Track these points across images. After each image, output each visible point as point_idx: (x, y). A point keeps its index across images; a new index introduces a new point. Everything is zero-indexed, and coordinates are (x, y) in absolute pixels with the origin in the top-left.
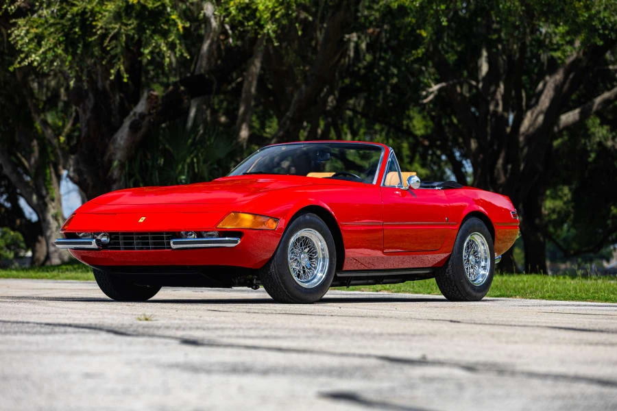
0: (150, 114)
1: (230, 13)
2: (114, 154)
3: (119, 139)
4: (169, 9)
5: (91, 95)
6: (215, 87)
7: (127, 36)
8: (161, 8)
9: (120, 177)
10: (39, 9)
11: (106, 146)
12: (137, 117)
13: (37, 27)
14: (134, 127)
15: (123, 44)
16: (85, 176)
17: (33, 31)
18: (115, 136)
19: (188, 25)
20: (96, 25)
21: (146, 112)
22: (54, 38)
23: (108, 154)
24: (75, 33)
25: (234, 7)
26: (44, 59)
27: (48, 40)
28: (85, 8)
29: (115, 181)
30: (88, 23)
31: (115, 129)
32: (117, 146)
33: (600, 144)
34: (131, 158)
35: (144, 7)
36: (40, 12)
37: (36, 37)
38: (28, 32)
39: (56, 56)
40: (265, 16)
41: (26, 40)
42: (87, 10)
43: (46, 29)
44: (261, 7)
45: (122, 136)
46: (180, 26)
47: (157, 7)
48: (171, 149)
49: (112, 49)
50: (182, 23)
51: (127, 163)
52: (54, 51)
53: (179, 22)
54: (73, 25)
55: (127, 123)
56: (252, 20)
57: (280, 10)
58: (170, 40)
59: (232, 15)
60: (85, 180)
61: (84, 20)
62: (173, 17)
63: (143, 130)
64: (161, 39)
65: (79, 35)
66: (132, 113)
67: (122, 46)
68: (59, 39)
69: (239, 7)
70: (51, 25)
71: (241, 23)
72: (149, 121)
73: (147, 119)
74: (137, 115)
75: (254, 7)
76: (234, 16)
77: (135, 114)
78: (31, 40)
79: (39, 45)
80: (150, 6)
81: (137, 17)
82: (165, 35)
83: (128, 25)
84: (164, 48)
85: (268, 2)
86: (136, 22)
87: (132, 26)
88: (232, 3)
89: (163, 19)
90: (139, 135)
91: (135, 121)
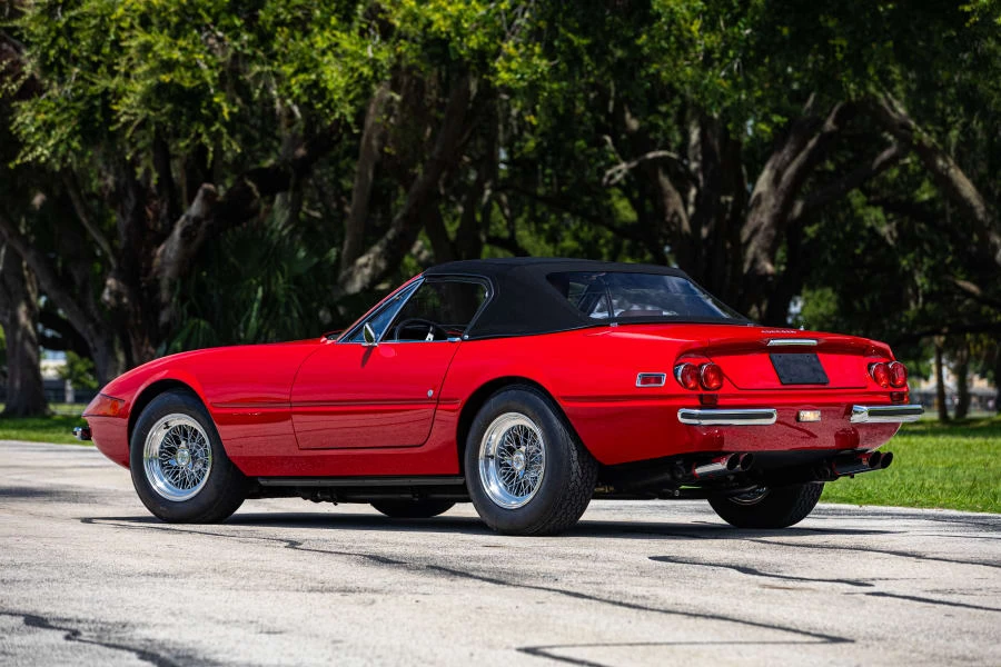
0: (207, 216)
1: (293, 93)
2: (162, 271)
3: (167, 251)
4: (212, 91)
5: (131, 195)
7: (157, 124)
8: (201, 88)
9: (171, 301)
10: (48, 90)
12: (191, 223)
13: (46, 113)
14: (187, 235)
15: (153, 135)
17: (41, 117)
18: (163, 247)
19: (235, 110)
20: (117, 111)
21: (202, 216)
22: (67, 127)
23: (154, 270)
24: (95, 120)
25: (298, 85)
26: (54, 153)
27: (60, 130)
34: (184, 276)
35: (180, 87)
36: (50, 93)
37: (44, 125)
38: (34, 119)
39: (70, 150)
40: (336, 97)
41: (32, 129)
42: (110, 90)
43: (57, 115)
44: (331, 86)
46: (226, 111)
47: (198, 86)
49: (138, 141)
50: (228, 107)
52: (68, 144)
53: (224, 105)
54: (93, 110)
55: (178, 231)
56: (321, 102)
57: (355, 89)
58: (213, 129)
59: (295, 96)
61: (105, 103)
62: (216, 100)
63: (198, 240)
64: (202, 127)
65: (101, 123)
66: (184, 217)
67: (151, 137)
68: (74, 128)
69: (305, 84)
70: (65, 110)
71: (310, 105)
72: (207, 227)
73: (204, 223)
74: (190, 219)
75: (323, 85)
76: (299, 96)
77: (187, 218)
78: (38, 129)
79: (48, 135)
80: (187, 84)
81: (170, 100)
82: (208, 123)
83: (159, 110)
84: (205, 139)
85: (340, 79)
86: (169, 106)
87: (164, 111)
88: (293, 81)
89: (204, 104)
90: (192, 247)
91: (187, 226)
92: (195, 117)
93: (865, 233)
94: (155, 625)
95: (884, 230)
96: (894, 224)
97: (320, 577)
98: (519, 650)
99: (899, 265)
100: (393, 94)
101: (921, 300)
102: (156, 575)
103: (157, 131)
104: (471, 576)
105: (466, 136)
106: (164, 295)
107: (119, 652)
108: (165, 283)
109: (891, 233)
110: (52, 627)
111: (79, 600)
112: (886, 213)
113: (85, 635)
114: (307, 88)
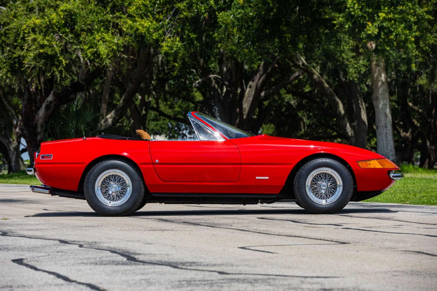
0: (54, 101)
1: (88, 56)
2: (38, 121)
3: (40, 113)
4: (59, 55)
5: (26, 93)
6: (85, 88)
7: (39, 67)
8: (55, 54)
9: (41, 132)
11: (34, 117)
12: (48, 103)
14: (47, 108)
18: (38, 112)
19: (68, 62)
20: (25, 63)
22: (6, 69)
23: (35, 120)
24: (16, 66)
28: (20, 55)
29: (39, 134)
30: (21, 61)
31: (38, 108)
32: (39, 117)
34: (46, 122)
35: (47, 54)
39: (7, 77)
40: (104, 57)
44: (102, 53)
45: (42, 112)
46: (64, 63)
47: (53, 54)
48: (65, 117)
49: (33, 74)
50: (65, 61)
51: (44, 125)
52: (6, 75)
53: (63, 60)
54: (15, 63)
55: (44, 106)
57: (111, 54)
58: (60, 69)
61: (19, 60)
62: (60, 58)
63: (52, 109)
64: (55, 69)
65: (18, 67)
66: (46, 101)
67: (37, 72)
68: (8, 69)
69: (92, 52)
70: (5, 63)
71: (93, 60)
73: (53, 103)
75: (99, 53)
76: (90, 57)
77: (47, 101)
80: (50, 53)
81: (44, 59)
82: (57, 67)
83: (40, 62)
84: (57, 73)
85: (105, 51)
86: (43, 61)
87: (41, 63)
88: (88, 51)
89: (56, 60)
90: (49, 112)
91: (47, 105)
92: (53, 65)
93: (285, 103)
94: (106, 242)
95: (292, 102)
96: (296, 100)
97: (149, 226)
98: (239, 248)
99: (298, 115)
100: (124, 56)
101: (306, 128)
102: (91, 226)
103: (39, 70)
104: (201, 225)
105: (146, 70)
106: (39, 130)
107: (102, 251)
108: (39, 125)
109: (295, 103)
110: (70, 244)
111: (72, 235)
112: (293, 96)
113: (85, 246)
114: (93, 54)
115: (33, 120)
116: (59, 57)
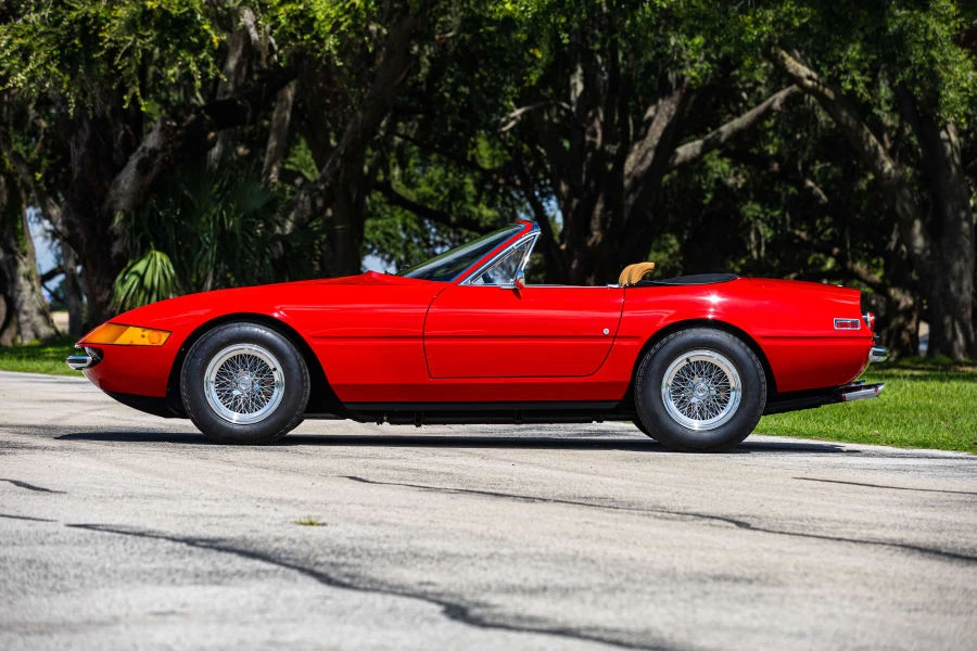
0: (164, 149)
1: (279, 23)
2: (116, 202)
3: (123, 182)
4: (199, 17)
6: (249, 115)
7: (144, 51)
8: (188, 15)
9: (124, 231)
10: (24, 13)
11: (106, 191)
12: (147, 155)
13: (22, 37)
14: (144, 167)
15: (139, 62)
16: (78, 230)
17: (17, 41)
18: (117, 179)
19: (224, 37)
20: (104, 38)
21: (159, 148)
22: (45, 52)
23: (109, 201)
24: (74, 45)
25: (284, 16)
26: (32, 79)
27: (38, 55)
28: (88, 13)
29: (116, 238)
30: (91, 32)
31: (118, 169)
32: (120, 191)
33: (718, 181)
34: (138, 206)
35: (166, 14)
36: (26, 17)
37: (20, 50)
38: (10, 42)
39: (48, 75)
40: (326, 28)
41: (8, 52)
42: (89, 15)
43: (34, 39)
44: (320, 16)
45: (127, 179)
46: (215, 39)
47: (185, 13)
48: (190, 196)
49: (124, 69)
50: (216, 35)
51: (133, 213)
52: (45, 69)
53: (212, 33)
54: (71, 36)
55: (134, 161)
56: (309, 33)
57: (346, 20)
58: (201, 57)
59: (281, 25)
60: (78, 235)
61: (85, 29)
62: (206, 27)
63: (155, 171)
64: (189, 55)
65: (81, 49)
66: (140, 149)
67: (137, 64)
68: (51, 53)
69: (292, 15)
70: (42, 34)
71: (293, 36)
72: (163, 160)
73: (160, 156)
74: (147, 151)
75: (311, 16)
76: (283, 27)
77: (143, 151)
78: (14, 53)
79: (25, 59)
80: (174, 12)
81: (156, 28)
82: (196, 51)
83: (146, 37)
84: (193, 67)
85: (329, 11)
86: (156, 33)
87: (151, 38)
88: (282, 10)
89: (192, 30)
90: (149, 178)
91: (144, 159)
92: (183, 45)
93: (712, 183)
95: (731, 181)
96: (741, 177)
99: (743, 214)
101: (763, 249)
103: (142, 60)
106: (118, 227)
112: (733, 164)
114: (294, 18)
115: (102, 201)
116: (199, 24)
